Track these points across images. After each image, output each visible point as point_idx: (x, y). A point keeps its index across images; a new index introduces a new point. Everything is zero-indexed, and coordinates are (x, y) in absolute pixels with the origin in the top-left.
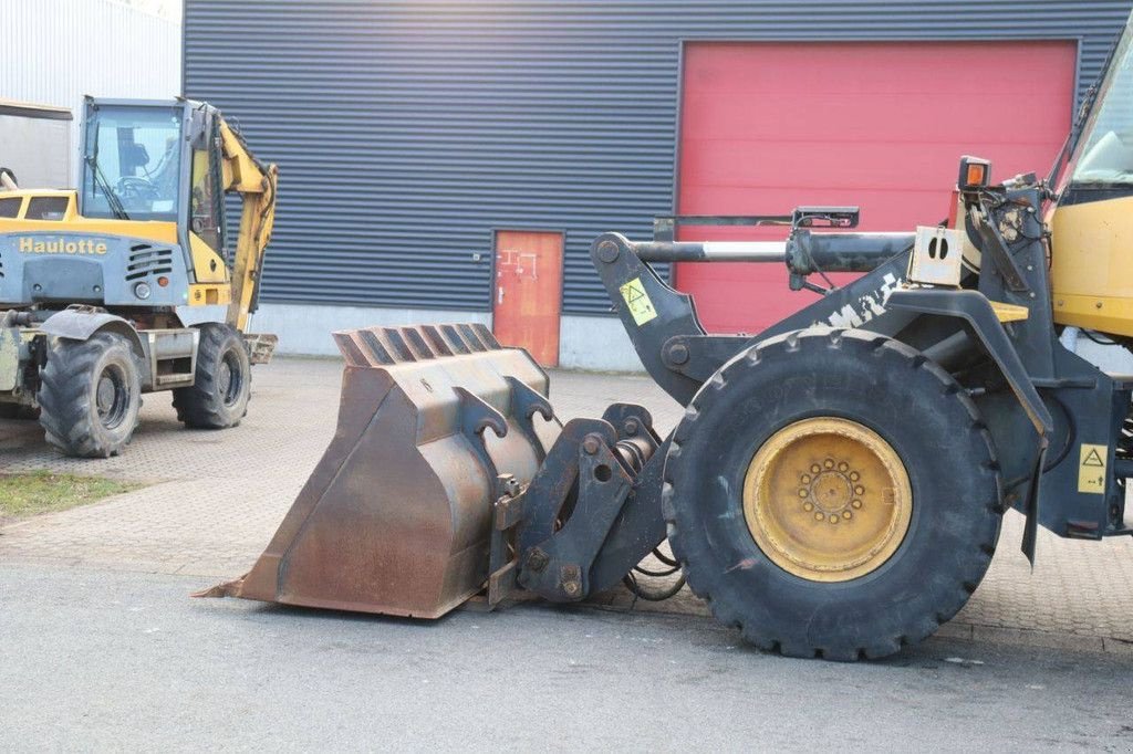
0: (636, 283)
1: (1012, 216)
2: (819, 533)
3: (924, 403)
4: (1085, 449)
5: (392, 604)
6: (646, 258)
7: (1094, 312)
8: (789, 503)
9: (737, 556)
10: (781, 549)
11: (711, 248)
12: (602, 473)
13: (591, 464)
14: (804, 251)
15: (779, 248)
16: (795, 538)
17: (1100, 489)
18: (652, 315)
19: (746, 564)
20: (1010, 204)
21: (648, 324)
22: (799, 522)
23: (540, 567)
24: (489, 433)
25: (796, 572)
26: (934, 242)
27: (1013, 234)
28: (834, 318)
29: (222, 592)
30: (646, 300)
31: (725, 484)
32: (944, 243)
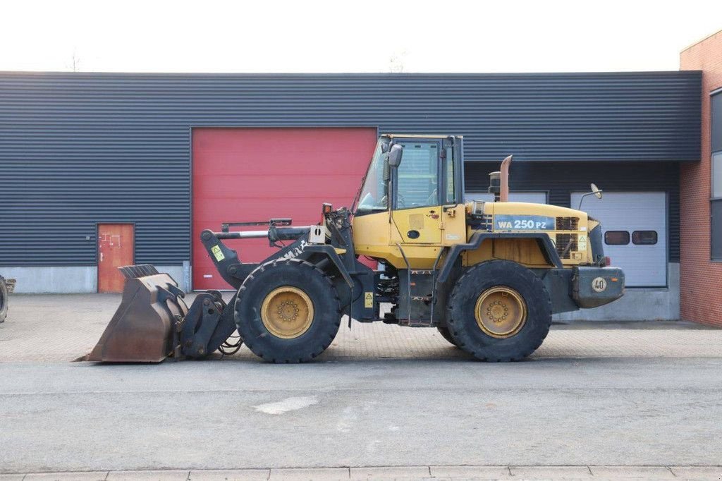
0: (217, 247)
1: (340, 221)
2: (285, 325)
4: (367, 294)
5: (144, 358)
6: (220, 237)
7: (366, 250)
8: (275, 316)
9: (260, 333)
10: (274, 329)
11: (243, 233)
12: (211, 311)
13: (207, 309)
14: (274, 234)
15: (265, 233)
16: (277, 327)
17: (371, 306)
18: (223, 257)
19: (263, 335)
20: (339, 217)
21: (222, 261)
22: (279, 322)
24: (168, 301)
25: (279, 336)
26: (316, 230)
27: (340, 226)
29: (81, 359)
30: (221, 253)
31: (255, 309)
32: (319, 230)
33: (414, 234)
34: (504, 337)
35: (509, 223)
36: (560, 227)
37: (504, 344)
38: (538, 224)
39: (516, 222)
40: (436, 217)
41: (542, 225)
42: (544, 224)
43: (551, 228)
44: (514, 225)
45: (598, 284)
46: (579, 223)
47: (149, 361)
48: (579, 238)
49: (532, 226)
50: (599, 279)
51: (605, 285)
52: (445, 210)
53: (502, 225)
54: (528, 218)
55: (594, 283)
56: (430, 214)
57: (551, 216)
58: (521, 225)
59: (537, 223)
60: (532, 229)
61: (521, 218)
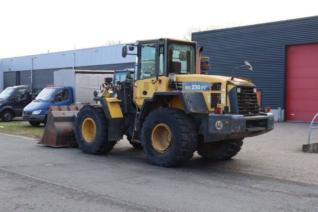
1: (120, 86)
3: (96, 115)
10: (85, 137)
20: (120, 84)
29: (39, 143)
31: (79, 127)
33: (145, 93)
34: (162, 152)
35: (189, 86)
36: (213, 89)
38: (202, 87)
39: (192, 86)
40: (154, 83)
41: (204, 87)
42: (205, 86)
43: (208, 89)
44: (191, 88)
45: (218, 125)
46: (222, 86)
48: (222, 95)
49: (200, 88)
50: (219, 122)
51: (222, 126)
53: (186, 88)
54: (198, 83)
55: (216, 125)
56: (152, 82)
57: (208, 82)
58: (194, 88)
59: (202, 86)
60: (199, 90)
61: (195, 83)
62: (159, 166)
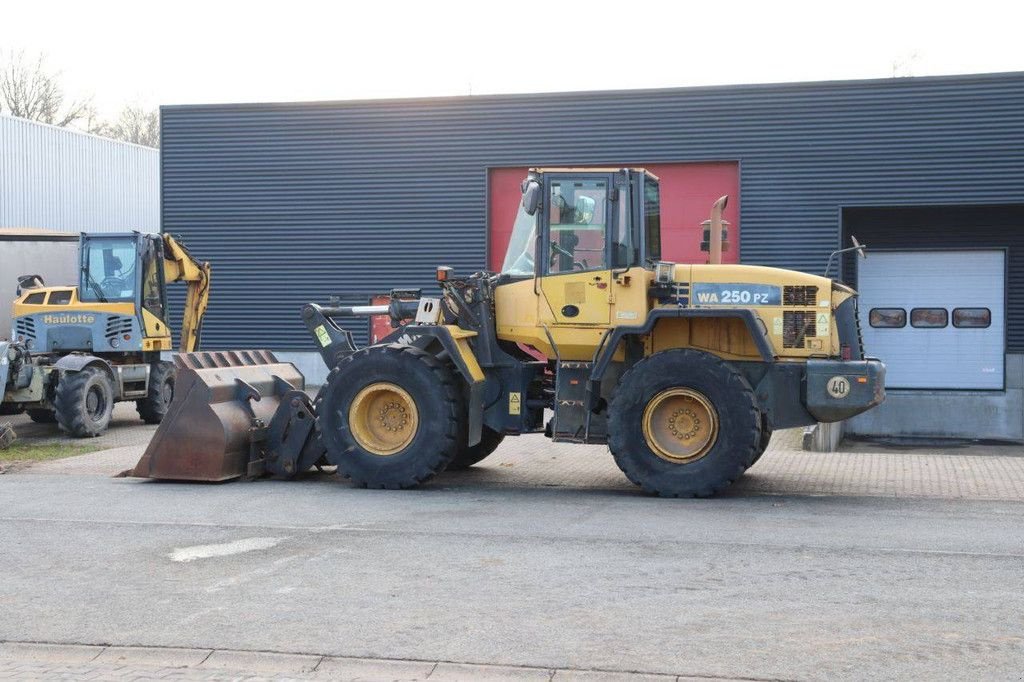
0: (322, 327)
1: (469, 292)
2: (389, 436)
3: (420, 375)
4: (512, 395)
6: (326, 315)
7: (510, 333)
8: (376, 423)
9: (346, 446)
10: (365, 441)
11: (356, 309)
12: (301, 415)
13: (295, 411)
14: (395, 309)
15: (385, 308)
16: (379, 439)
18: (330, 342)
19: (351, 449)
20: (468, 287)
21: (328, 346)
22: (381, 431)
23: (275, 460)
24: (252, 401)
25: (381, 454)
26: (427, 305)
27: (469, 300)
28: (400, 340)
29: (125, 474)
30: (326, 335)
31: (340, 413)
32: (431, 304)
33: (571, 311)
34: (684, 462)
35: (714, 295)
36: (788, 301)
37: (682, 472)
38: (757, 297)
39: (723, 294)
40: (603, 286)
41: (763, 297)
42: (766, 295)
43: (774, 302)
44: (720, 297)
45: (837, 386)
46: (818, 295)
47: (206, 479)
48: (818, 316)
49: (748, 299)
50: (838, 379)
51: (847, 388)
52: (616, 275)
53: (703, 298)
54: (742, 287)
55: (830, 386)
56: (595, 282)
57: (775, 284)
58: (731, 298)
59: (755, 295)
60: (748, 303)
61: (731, 287)
62: (676, 496)
